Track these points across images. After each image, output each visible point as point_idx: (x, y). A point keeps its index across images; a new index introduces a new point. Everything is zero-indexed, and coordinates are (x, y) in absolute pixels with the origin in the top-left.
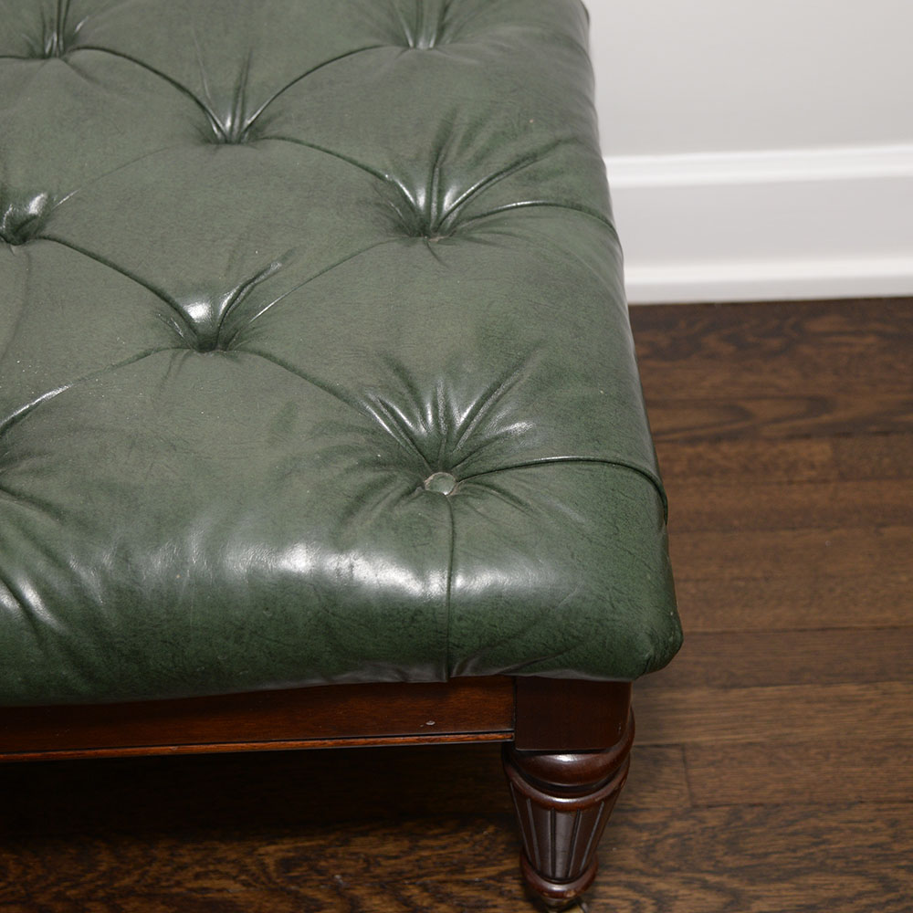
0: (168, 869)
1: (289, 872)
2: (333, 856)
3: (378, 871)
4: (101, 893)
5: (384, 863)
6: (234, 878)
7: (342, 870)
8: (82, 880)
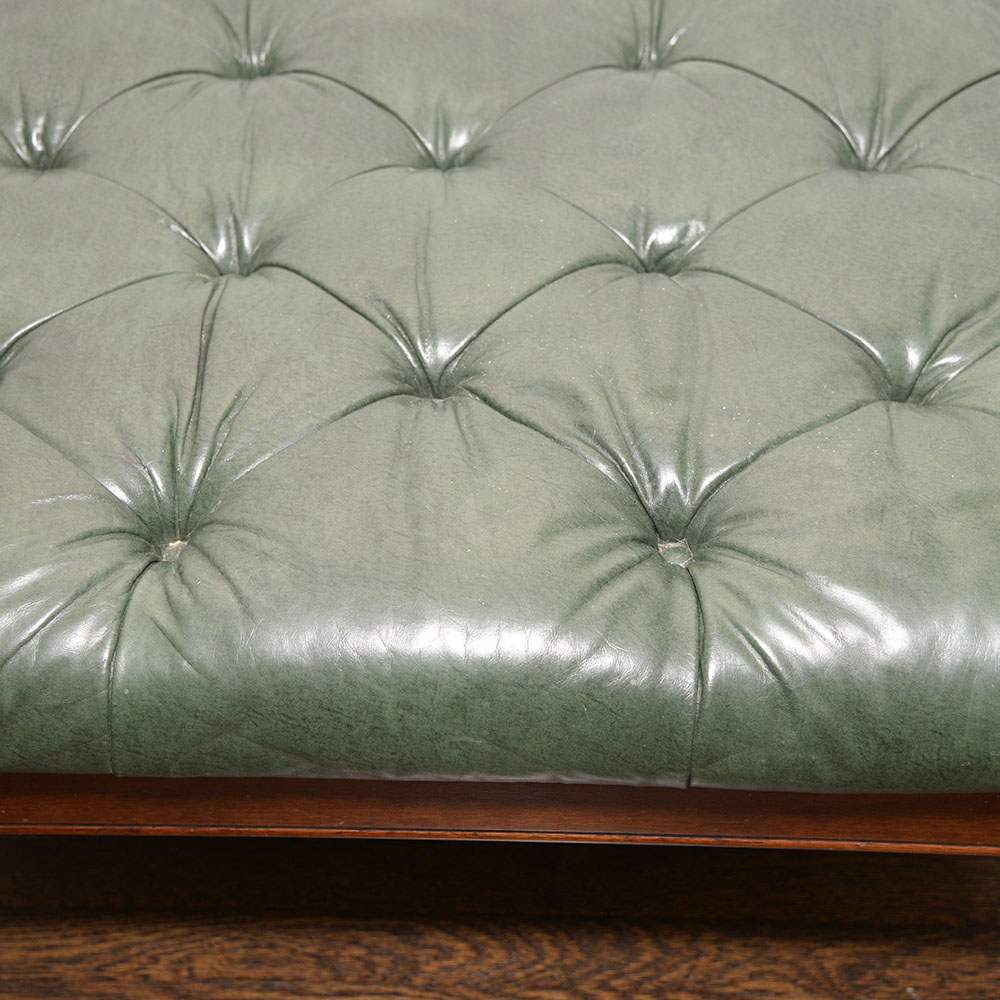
0: (718, 965)
1: (854, 979)
2: (900, 966)
3: (955, 987)
4: (649, 986)
5: (960, 978)
6: (794, 981)
7: (914, 983)
8: (626, 969)
